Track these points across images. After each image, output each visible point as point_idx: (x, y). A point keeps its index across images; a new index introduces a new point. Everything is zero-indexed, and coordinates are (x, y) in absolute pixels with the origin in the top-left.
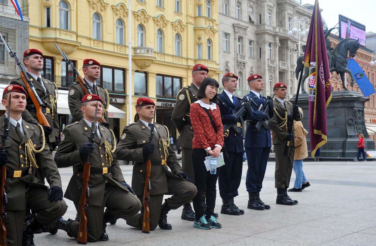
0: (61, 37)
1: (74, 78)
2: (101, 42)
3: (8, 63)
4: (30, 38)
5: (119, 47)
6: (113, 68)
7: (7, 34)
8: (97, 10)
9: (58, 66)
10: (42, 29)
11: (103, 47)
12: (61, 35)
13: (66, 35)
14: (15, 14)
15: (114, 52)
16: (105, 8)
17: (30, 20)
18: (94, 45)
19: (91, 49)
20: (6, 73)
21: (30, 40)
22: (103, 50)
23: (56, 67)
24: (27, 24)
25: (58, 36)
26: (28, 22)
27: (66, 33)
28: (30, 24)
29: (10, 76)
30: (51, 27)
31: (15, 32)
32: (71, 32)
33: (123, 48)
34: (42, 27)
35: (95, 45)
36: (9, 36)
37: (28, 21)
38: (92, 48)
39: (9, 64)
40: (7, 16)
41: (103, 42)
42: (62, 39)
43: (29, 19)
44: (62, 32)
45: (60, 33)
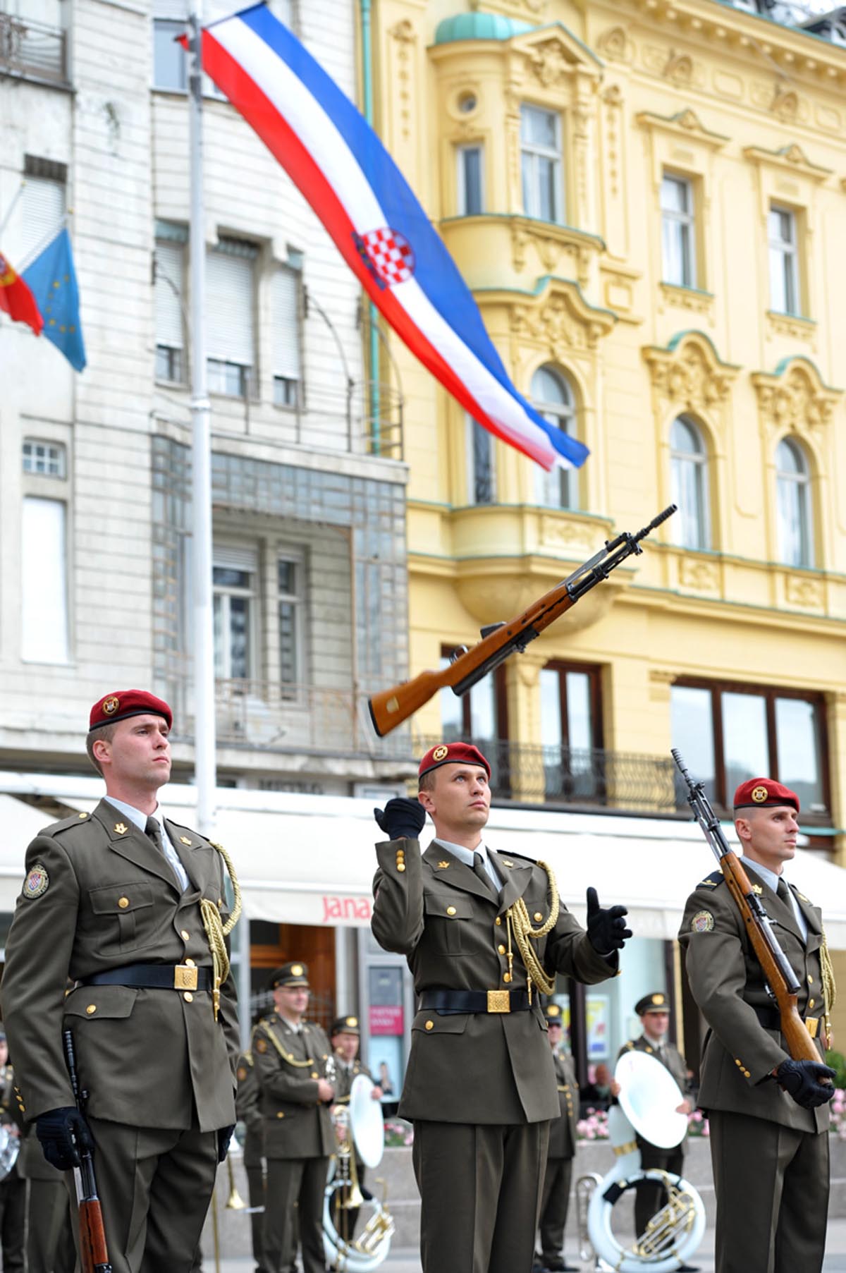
0: (544, 551)
1: (598, 754)
2: (713, 561)
3: (310, 692)
4: (414, 567)
5: (795, 582)
6: (771, 694)
7: (306, 550)
8: (689, 404)
9: (529, 695)
10: (452, 517)
11: (721, 586)
12: (547, 540)
13: (567, 535)
14: (349, 450)
15: (773, 611)
16: (723, 389)
17: (412, 471)
18: (681, 581)
19: (672, 601)
20: (320, 746)
21: (415, 576)
22: (722, 603)
23: (516, 700)
24: (398, 493)
25: (531, 547)
26: (403, 486)
27: (567, 528)
28: (413, 493)
29: (336, 756)
30: (496, 505)
31: (348, 541)
32: (587, 523)
33: (816, 584)
34: (455, 505)
35: (688, 578)
36: (316, 561)
37: (402, 479)
38: (676, 594)
39: (318, 697)
40: (315, 463)
41: (720, 560)
42: (555, 559)
43: (407, 469)
44: (549, 522)
45: (541, 530)
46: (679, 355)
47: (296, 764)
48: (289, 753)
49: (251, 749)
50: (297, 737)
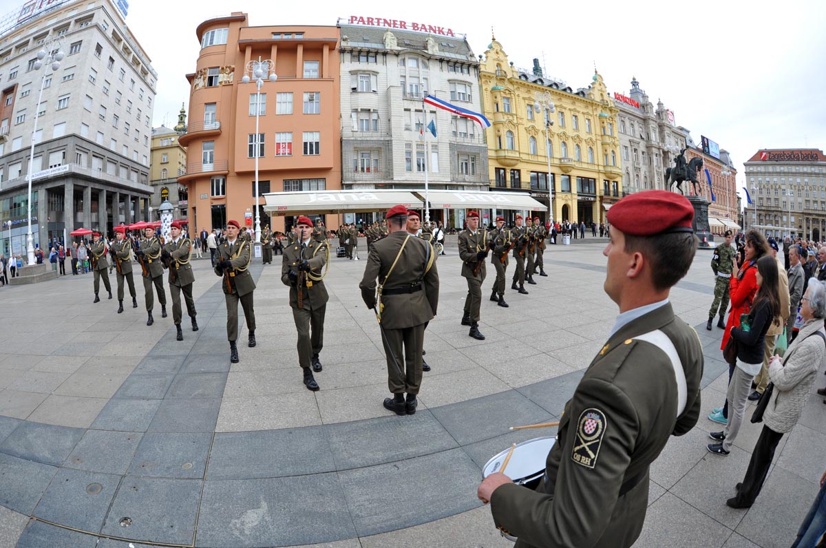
0: (509, 155)
2: (537, 156)
7: (476, 156)
10: (496, 151)
11: (538, 159)
25: (507, 155)
26: (488, 147)
30: (502, 149)
32: (515, 151)
33: (552, 159)
44: (509, 151)
46: (530, 129)
47: (471, 184)
48: (471, 182)
49: (466, 182)
50: (472, 180)
